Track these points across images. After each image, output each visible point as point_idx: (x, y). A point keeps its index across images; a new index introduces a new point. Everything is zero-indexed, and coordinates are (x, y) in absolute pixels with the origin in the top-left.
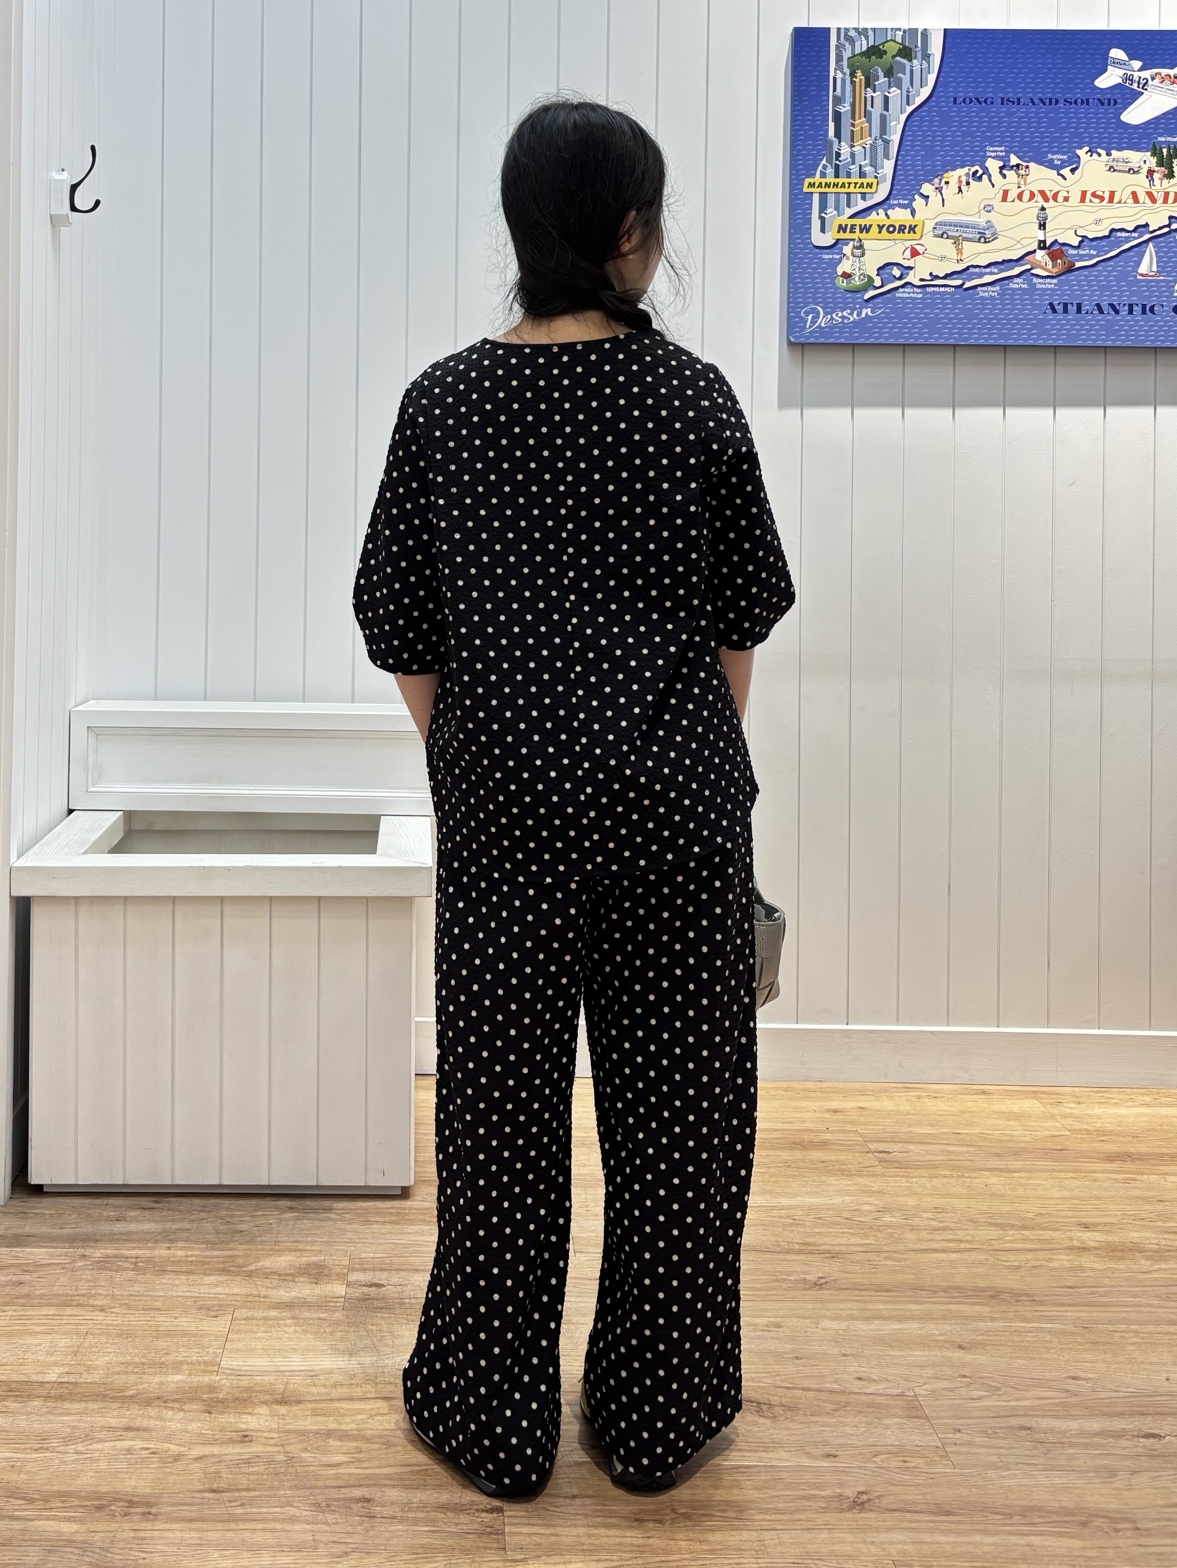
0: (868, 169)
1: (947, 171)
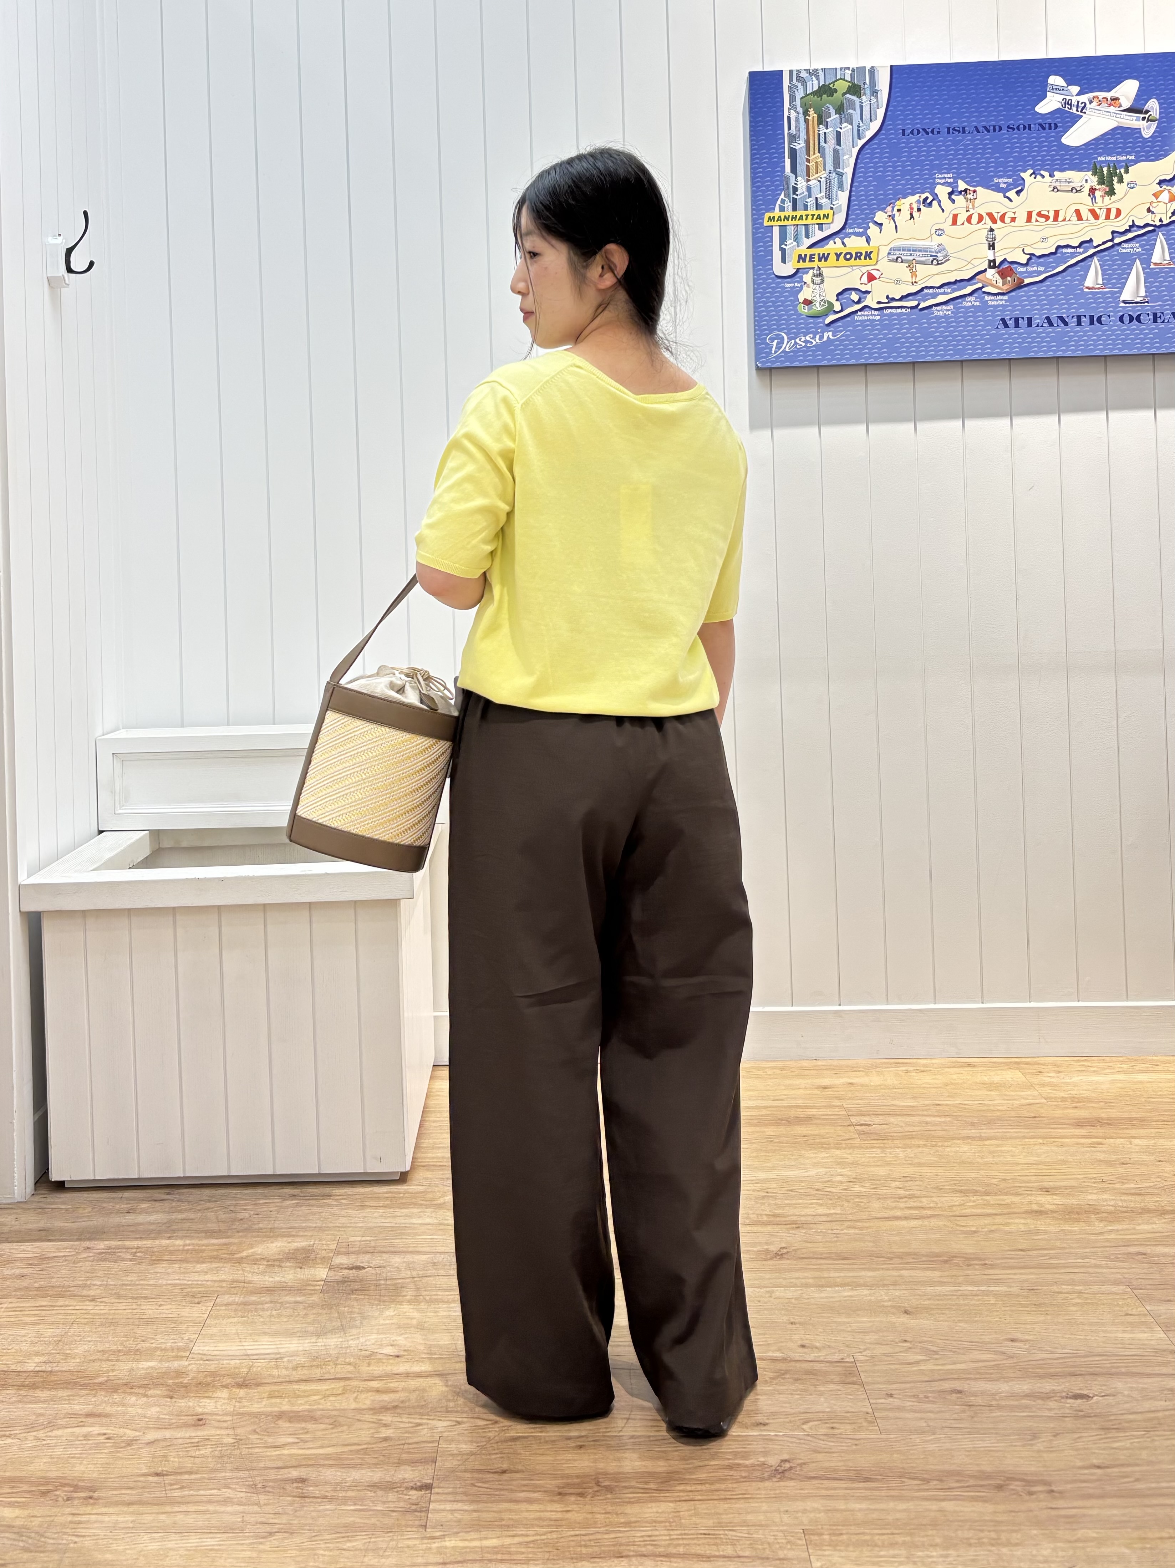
0: (824, 201)
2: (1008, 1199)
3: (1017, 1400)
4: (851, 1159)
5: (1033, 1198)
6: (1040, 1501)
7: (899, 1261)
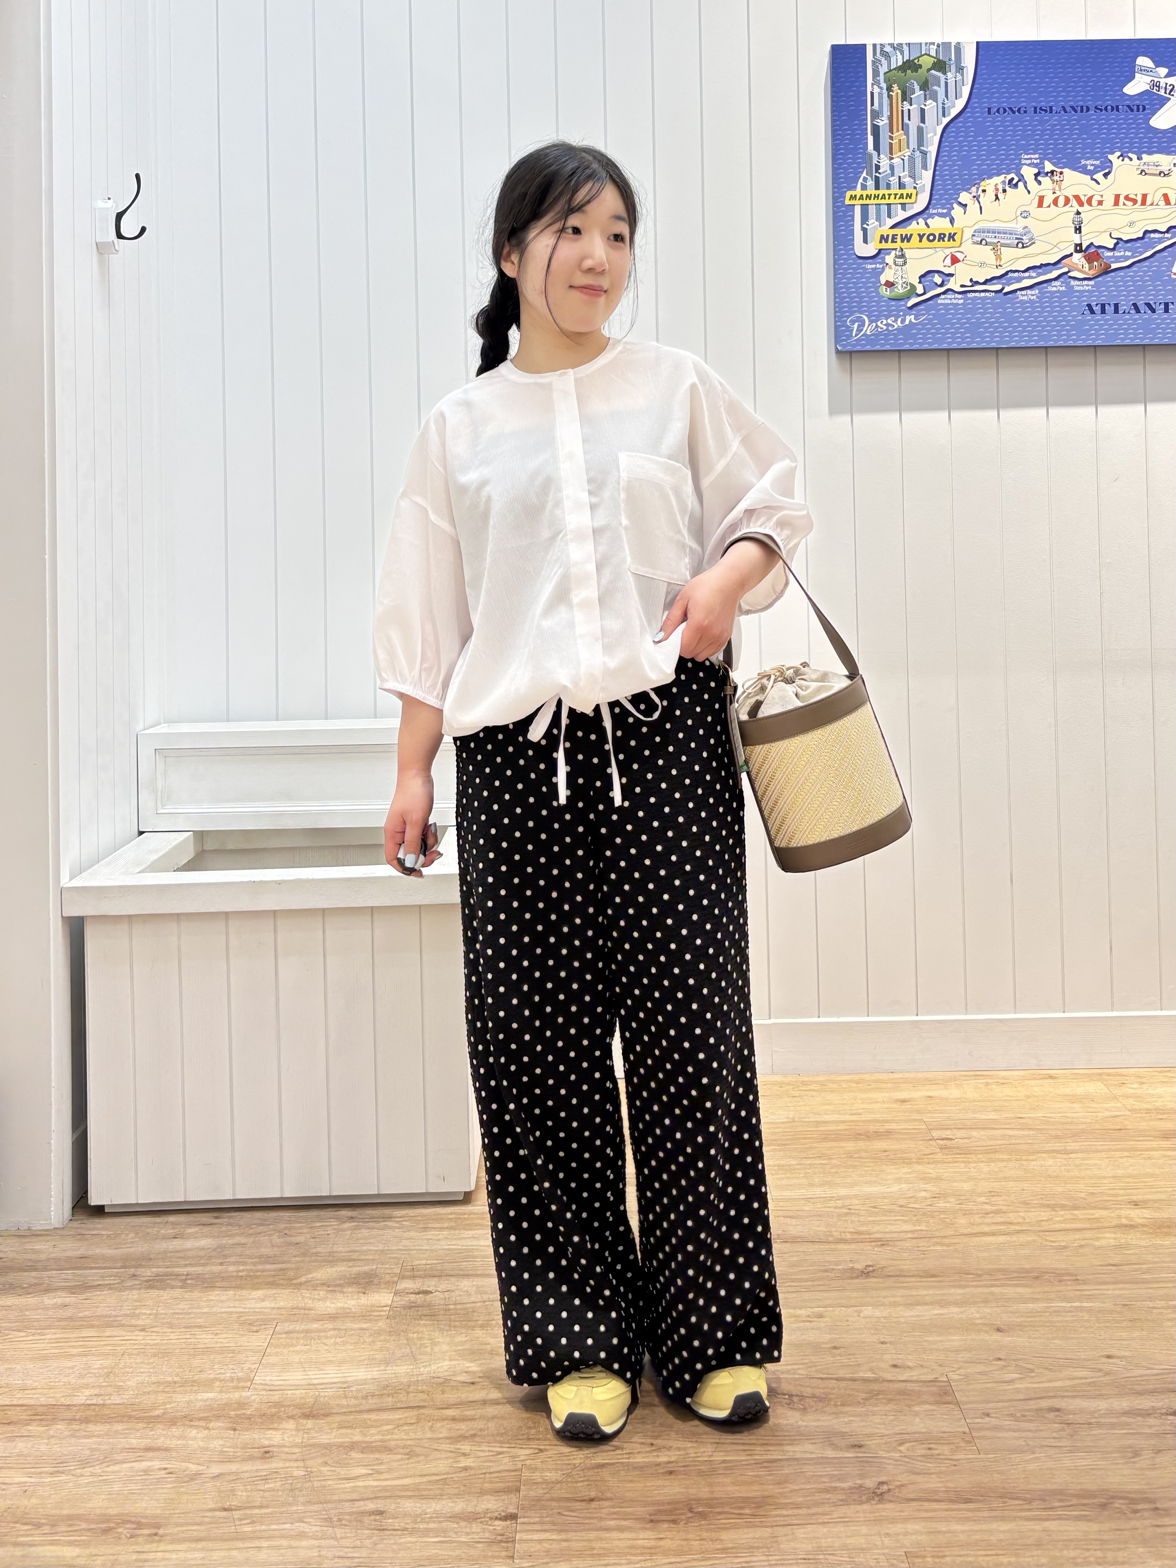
0: (907, 180)
1: (984, 180)
2: (1098, 1213)
3: (1118, 1417)
4: (933, 1173)
5: (1122, 1212)
6: (1145, 1519)
7: (989, 1278)
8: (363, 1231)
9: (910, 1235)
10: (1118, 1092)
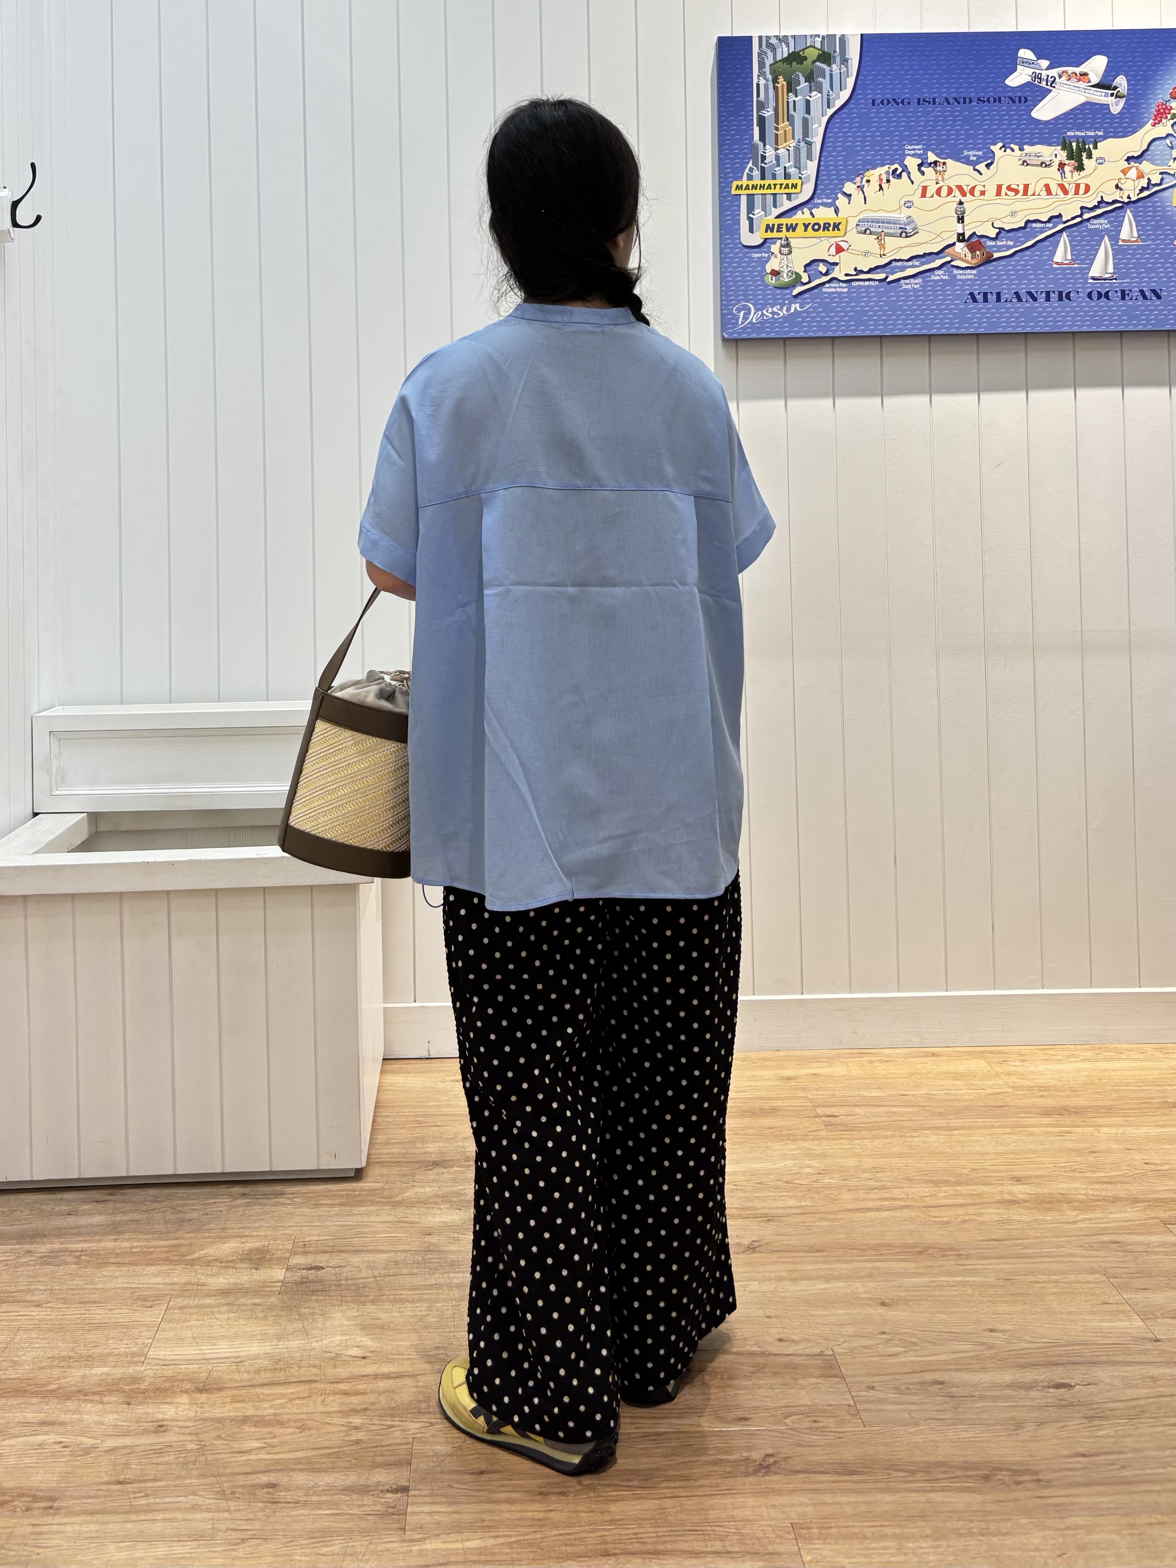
0: (792, 171)
1: (868, 170)
2: (981, 1189)
3: (1000, 1390)
4: (818, 1150)
5: (1004, 1187)
6: (1028, 1490)
7: (874, 1252)
8: (255, 1207)
9: (794, 1211)
10: (999, 1069)
